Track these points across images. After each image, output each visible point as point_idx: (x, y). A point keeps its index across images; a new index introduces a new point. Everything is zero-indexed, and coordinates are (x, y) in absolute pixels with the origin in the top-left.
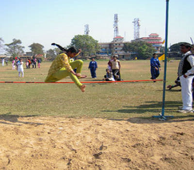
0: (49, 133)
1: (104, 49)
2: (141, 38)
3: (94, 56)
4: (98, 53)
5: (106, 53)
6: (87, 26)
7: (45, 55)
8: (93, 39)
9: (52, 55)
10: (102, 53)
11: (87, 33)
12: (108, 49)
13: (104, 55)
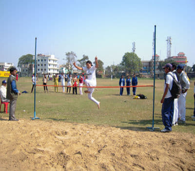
0: (80, 135)
1: (145, 67)
2: (172, 57)
3: (138, 74)
4: (141, 71)
5: (146, 71)
6: (134, 44)
7: (104, 71)
8: (137, 57)
9: (109, 71)
10: (144, 71)
11: (134, 51)
12: (148, 67)
13: (145, 73)
